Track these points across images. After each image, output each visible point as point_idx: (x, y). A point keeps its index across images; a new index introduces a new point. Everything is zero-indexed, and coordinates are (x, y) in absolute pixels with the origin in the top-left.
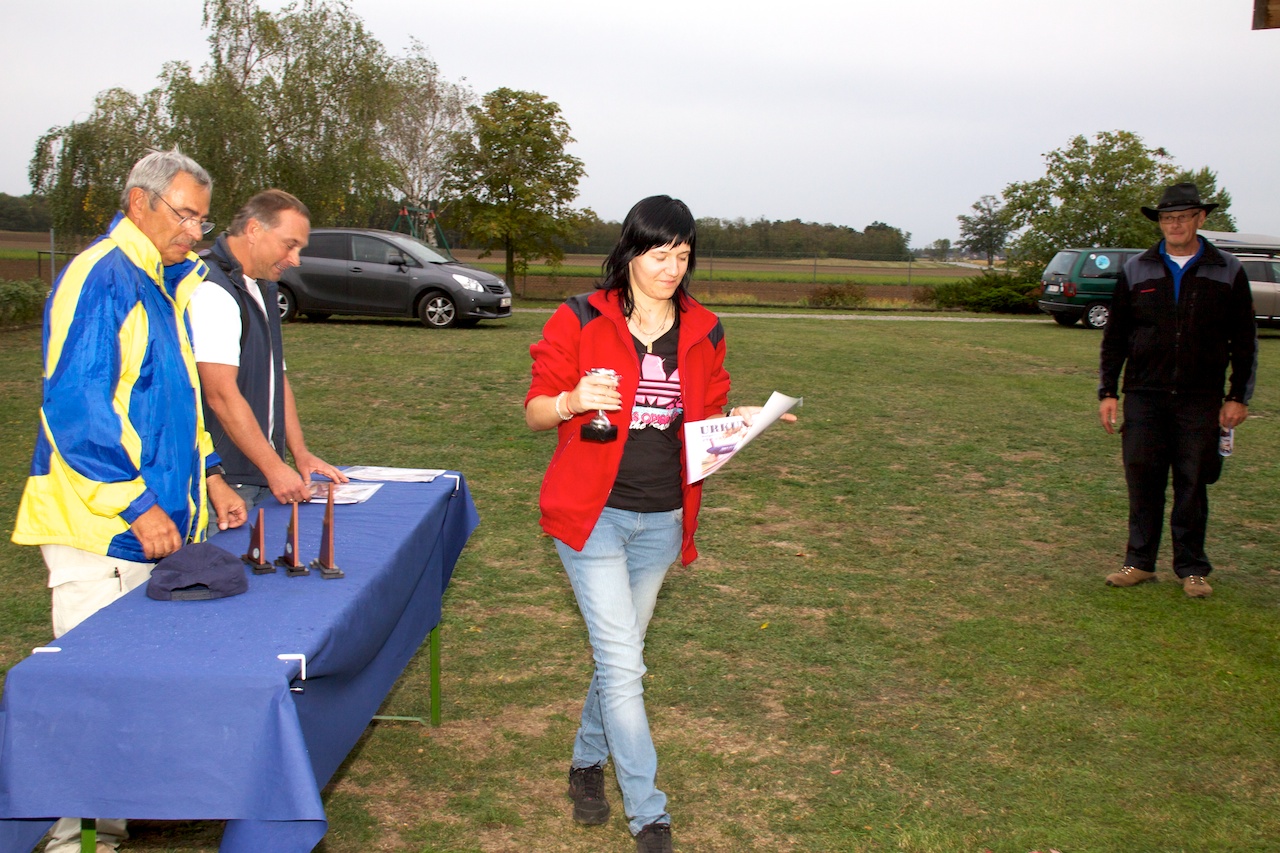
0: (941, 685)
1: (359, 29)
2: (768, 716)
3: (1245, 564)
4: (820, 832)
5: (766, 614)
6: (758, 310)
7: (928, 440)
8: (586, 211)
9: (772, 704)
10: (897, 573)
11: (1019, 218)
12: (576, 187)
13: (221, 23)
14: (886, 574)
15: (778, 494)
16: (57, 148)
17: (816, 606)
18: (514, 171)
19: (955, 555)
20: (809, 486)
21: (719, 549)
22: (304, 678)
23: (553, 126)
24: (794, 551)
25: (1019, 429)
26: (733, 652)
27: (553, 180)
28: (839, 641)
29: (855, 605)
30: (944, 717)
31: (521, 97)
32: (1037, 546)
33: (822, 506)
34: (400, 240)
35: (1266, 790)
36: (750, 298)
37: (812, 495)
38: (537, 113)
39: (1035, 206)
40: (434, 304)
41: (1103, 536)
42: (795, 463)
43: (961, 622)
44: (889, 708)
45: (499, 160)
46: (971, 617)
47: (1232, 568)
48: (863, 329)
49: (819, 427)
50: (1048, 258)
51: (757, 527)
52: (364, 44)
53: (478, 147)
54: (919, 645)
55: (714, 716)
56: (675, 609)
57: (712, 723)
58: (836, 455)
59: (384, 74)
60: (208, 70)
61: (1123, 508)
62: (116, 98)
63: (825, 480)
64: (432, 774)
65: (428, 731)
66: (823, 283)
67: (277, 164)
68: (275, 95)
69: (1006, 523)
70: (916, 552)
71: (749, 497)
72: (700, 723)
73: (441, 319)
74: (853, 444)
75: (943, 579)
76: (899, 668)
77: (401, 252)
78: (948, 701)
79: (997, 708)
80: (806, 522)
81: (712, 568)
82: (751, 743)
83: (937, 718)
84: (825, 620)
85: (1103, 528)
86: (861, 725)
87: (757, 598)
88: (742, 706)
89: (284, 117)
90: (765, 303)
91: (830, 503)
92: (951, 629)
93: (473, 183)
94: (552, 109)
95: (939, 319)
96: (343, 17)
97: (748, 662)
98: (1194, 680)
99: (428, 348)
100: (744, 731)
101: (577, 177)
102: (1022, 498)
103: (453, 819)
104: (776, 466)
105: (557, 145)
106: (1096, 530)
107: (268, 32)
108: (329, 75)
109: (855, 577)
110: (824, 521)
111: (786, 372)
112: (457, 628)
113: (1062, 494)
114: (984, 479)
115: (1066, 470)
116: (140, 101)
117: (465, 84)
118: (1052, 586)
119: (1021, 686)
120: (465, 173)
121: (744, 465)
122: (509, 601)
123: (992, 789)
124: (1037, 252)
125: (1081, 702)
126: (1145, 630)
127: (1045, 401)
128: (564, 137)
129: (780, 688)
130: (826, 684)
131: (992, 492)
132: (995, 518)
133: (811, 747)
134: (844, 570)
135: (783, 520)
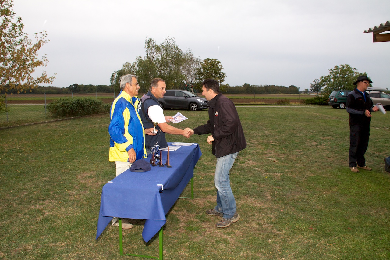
0: (306, 191)
1: (177, 47)
2: (267, 198)
3: (375, 162)
4: (278, 224)
5: (267, 175)
6: (265, 105)
7: (304, 135)
8: (226, 84)
9: (268, 195)
10: (297, 165)
11: (324, 84)
13: (148, 48)
14: (294, 166)
15: (270, 147)
16: (115, 75)
17: (278, 173)
18: (210, 76)
19: (310, 161)
20: (277, 145)
21: (256, 160)
22: (162, 190)
23: (219, 66)
24: (273, 160)
25: (325, 132)
26: (259, 183)
27: (219, 78)
28: (283, 181)
29: (287, 173)
30: (307, 198)
31: (212, 60)
32: (328, 159)
33: (280, 150)
34: (186, 92)
35: (379, 214)
36: (263, 103)
37: (277, 147)
38: (215, 63)
39: (327, 81)
40: (193, 106)
41: (343, 156)
42: (274, 140)
43: (311, 176)
44: (294, 196)
45: (207, 74)
46: (313, 175)
47: (372, 163)
48: (289, 109)
49: (279, 132)
50: (330, 93)
51: (265, 155)
52: (178, 50)
53: (202, 71)
54: (301, 182)
56: (246, 174)
57: (254, 199)
58: (283, 138)
59: (182, 56)
60: (145, 57)
61: (348, 150)
62: (127, 64)
63: (280, 144)
64: (192, 210)
65: (191, 201)
66: (280, 99)
68: (159, 62)
69: (321, 154)
70: (301, 160)
71: (263, 148)
72: (251, 199)
73: (195, 109)
74: (287, 136)
75: (307, 167)
76: (297, 187)
77: (186, 94)
78: (308, 194)
79: (319, 196)
80: (276, 154)
82: (263, 204)
83: (305, 198)
84: (280, 176)
85: (343, 154)
86: (288, 200)
87: (265, 171)
88: (261, 195)
89: (161, 66)
90: (267, 104)
92: (309, 178)
93: (201, 79)
94: (219, 62)
95: (306, 107)
96: (173, 45)
97: (262, 186)
98: (363, 189)
99: (192, 115)
100: (261, 201)
101: (224, 77)
102: (325, 148)
103: (196, 220)
104: (269, 141)
105: (220, 70)
106: (342, 155)
107: (158, 49)
108: (170, 57)
109: (287, 166)
110: (280, 153)
111: (272, 119)
112: (197, 178)
113: (334, 147)
114: (316, 144)
115: (335, 141)
116: (132, 64)
117: (199, 58)
118: (332, 168)
119: (324, 191)
120: (200, 77)
122: (209, 172)
123: (317, 214)
124: (328, 92)
125: (338, 194)
126: (352, 178)
127: (330, 125)
128: (221, 68)
129: (269, 192)
130: (280, 191)
131: (318, 146)
132: (319, 152)
133: (276, 205)
134: (285, 164)
135: (271, 153)
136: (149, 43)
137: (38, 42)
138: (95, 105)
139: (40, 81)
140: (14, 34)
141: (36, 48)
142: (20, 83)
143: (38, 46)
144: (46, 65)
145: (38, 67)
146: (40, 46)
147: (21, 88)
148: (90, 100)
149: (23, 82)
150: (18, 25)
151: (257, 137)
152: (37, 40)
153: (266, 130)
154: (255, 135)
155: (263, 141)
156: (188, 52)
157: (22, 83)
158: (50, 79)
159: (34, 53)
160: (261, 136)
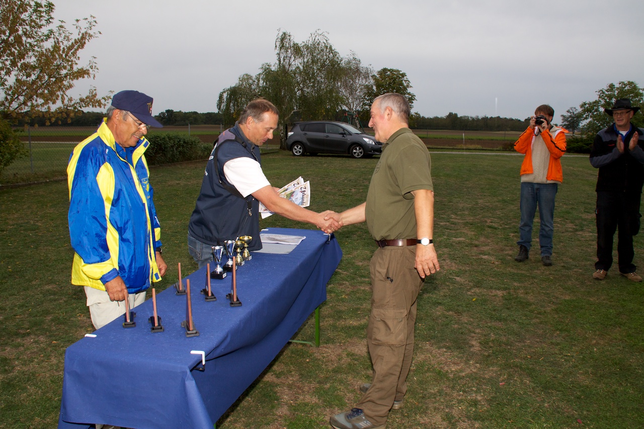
0: (555, 334)
1: (331, 48)
2: (472, 350)
4: (491, 421)
5: (475, 293)
6: (482, 151)
8: (416, 113)
9: (474, 343)
10: (536, 273)
11: (586, 116)
12: (413, 104)
13: (282, 47)
14: (531, 274)
15: (486, 232)
16: (225, 95)
19: (562, 264)
20: (499, 229)
21: (458, 259)
22: (204, 363)
23: (404, 82)
24: (491, 260)
25: (589, 203)
26: (458, 313)
30: (556, 354)
31: (392, 71)
33: (504, 238)
34: (344, 125)
36: (479, 147)
37: (500, 232)
38: (398, 77)
39: (593, 111)
40: (356, 149)
42: (494, 218)
44: (530, 347)
46: (570, 297)
49: (504, 201)
51: (475, 248)
53: (375, 90)
54: (545, 312)
55: (446, 348)
57: (445, 352)
58: (512, 215)
59: (339, 64)
60: (276, 65)
62: (246, 77)
63: (506, 226)
65: (314, 349)
66: (508, 140)
67: (300, 98)
68: (300, 73)
69: (584, 249)
71: (473, 233)
72: (439, 352)
73: (358, 155)
75: (557, 277)
76: (535, 324)
77: (344, 129)
78: (558, 344)
79: (582, 349)
80: (496, 246)
81: (453, 268)
82: (462, 365)
83: (553, 354)
86: (516, 356)
87: (472, 284)
88: (459, 344)
89: (304, 81)
90: (485, 148)
91: (508, 237)
92: (560, 304)
94: (403, 75)
96: (325, 44)
99: (352, 166)
100: (459, 357)
101: (413, 101)
102: (591, 236)
104: (485, 219)
105: (405, 89)
107: (297, 50)
108: (319, 65)
109: (517, 275)
110: (505, 246)
111: (492, 177)
112: (337, 296)
114: (574, 227)
116: (254, 78)
117: (371, 67)
119: (594, 337)
121: (472, 218)
122: (362, 283)
124: (593, 129)
125: (623, 347)
128: (408, 86)
129: (479, 333)
130: (500, 332)
131: (578, 233)
132: (580, 246)
133: (491, 368)
134: (512, 270)
135: (486, 245)
136: (282, 39)
137: (81, 35)
138: (185, 145)
139: (85, 104)
140: (38, 21)
141: (77, 46)
142: (49, 108)
143: (81, 43)
144: (94, 77)
145: (80, 79)
146: (85, 43)
147: (51, 115)
148: (176, 137)
149: (54, 105)
150: (43, 6)
151: (463, 209)
152: (80, 32)
153: (480, 197)
154: (461, 206)
155: (473, 220)
156: (352, 58)
157: (54, 108)
158: (103, 101)
159: (74, 55)
160: (470, 209)
